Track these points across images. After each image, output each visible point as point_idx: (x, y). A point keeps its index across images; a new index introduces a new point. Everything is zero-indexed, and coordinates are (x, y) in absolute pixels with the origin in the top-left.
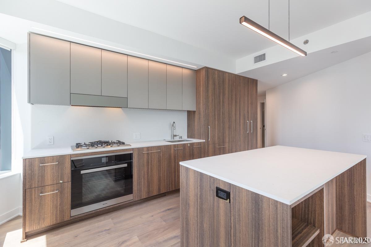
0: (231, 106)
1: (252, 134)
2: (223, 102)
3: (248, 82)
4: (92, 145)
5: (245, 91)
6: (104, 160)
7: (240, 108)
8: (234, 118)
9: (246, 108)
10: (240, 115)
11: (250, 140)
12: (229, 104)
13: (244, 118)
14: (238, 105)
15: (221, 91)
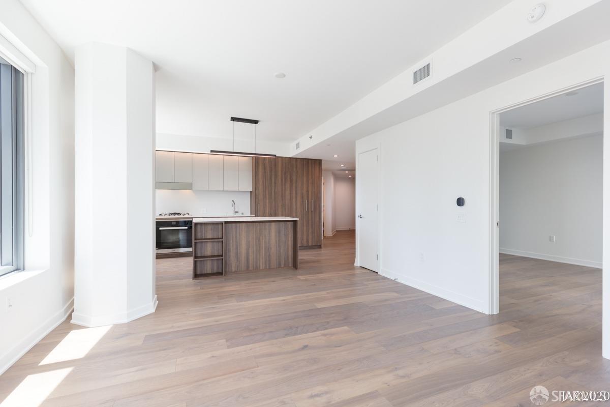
0: (285, 186)
1: (313, 212)
2: (275, 183)
3: (308, 163)
4: (172, 214)
5: (303, 170)
6: (175, 223)
7: (296, 188)
8: (289, 197)
9: (305, 188)
10: (296, 194)
11: (310, 218)
12: (282, 185)
13: (302, 197)
14: (294, 185)
15: (273, 173)
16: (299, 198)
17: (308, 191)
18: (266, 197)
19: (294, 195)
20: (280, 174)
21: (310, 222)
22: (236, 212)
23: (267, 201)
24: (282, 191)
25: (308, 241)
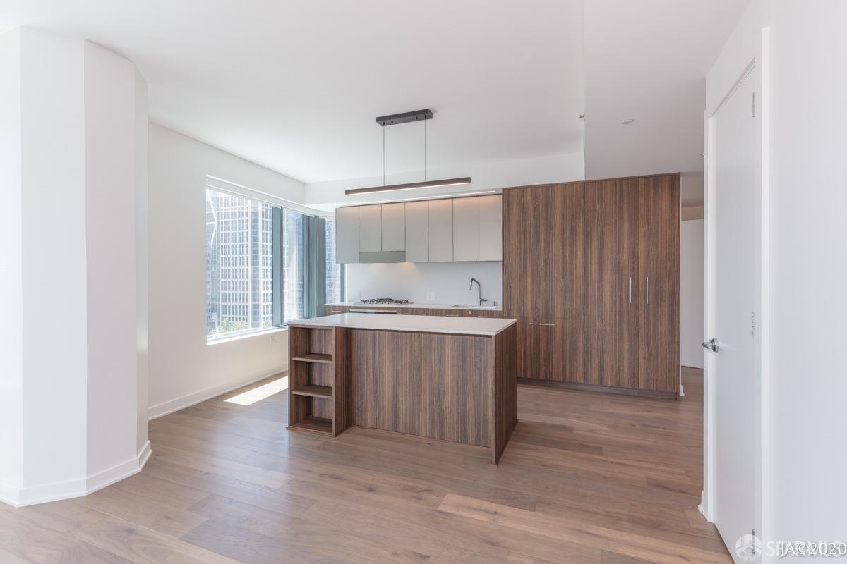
1: (651, 307)
3: (636, 187)
7: (601, 249)
8: (581, 271)
9: (626, 246)
10: (601, 263)
11: (642, 322)
12: (564, 244)
13: (618, 270)
14: (595, 244)
15: (542, 221)
16: (608, 276)
17: (634, 256)
18: (525, 273)
19: (594, 267)
20: (558, 219)
21: (642, 332)
22: (482, 301)
23: (529, 280)
24: (564, 257)
25: (634, 376)
